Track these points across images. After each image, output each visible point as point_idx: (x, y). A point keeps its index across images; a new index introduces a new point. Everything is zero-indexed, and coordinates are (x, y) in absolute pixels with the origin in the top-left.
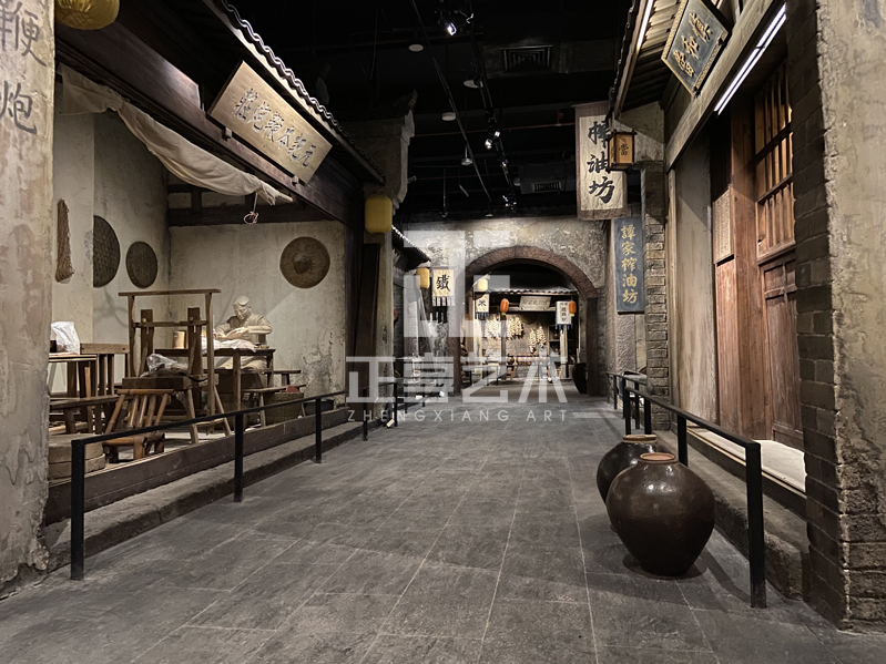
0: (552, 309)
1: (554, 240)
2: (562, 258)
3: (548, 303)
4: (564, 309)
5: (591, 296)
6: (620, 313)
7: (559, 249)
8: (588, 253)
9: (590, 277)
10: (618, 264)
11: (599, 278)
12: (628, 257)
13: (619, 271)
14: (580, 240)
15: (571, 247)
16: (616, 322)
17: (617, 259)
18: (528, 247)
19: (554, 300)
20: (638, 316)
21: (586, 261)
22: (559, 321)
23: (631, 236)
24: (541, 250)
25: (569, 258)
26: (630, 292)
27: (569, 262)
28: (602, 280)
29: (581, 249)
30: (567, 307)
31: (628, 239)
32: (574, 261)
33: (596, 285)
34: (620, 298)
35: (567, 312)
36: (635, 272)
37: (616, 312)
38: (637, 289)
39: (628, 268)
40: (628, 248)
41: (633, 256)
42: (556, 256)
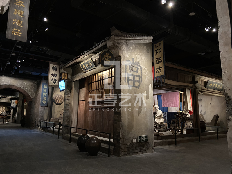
1: (21, 85)
2: (23, 90)
3: (9, 100)
4: (14, 102)
5: (30, 100)
7: (22, 87)
8: (31, 89)
9: (30, 96)
10: (42, 94)
11: (33, 96)
12: (45, 93)
14: (29, 86)
15: (26, 87)
17: (42, 93)
18: (13, 85)
19: (11, 99)
20: (45, 107)
21: (30, 91)
22: (12, 105)
23: (46, 88)
24: (17, 87)
25: (25, 90)
26: (44, 101)
27: (25, 91)
29: (29, 88)
31: (45, 88)
32: (27, 91)
33: (32, 98)
34: (41, 102)
36: (46, 96)
37: (40, 105)
38: (46, 100)
39: (44, 95)
40: (45, 90)
41: (46, 92)
42: (22, 89)
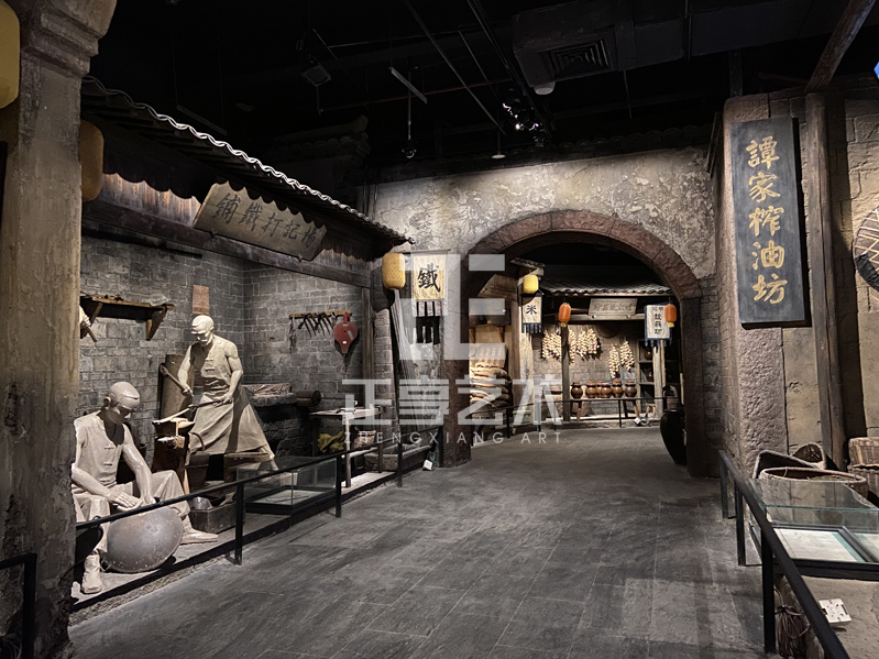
0: (640, 316)
1: (620, 197)
2: (634, 227)
3: (633, 308)
4: (657, 316)
5: (689, 293)
6: (747, 326)
7: (628, 212)
8: (682, 216)
9: (686, 259)
10: (742, 222)
11: (705, 259)
12: (764, 206)
13: (744, 235)
14: (667, 193)
15: (651, 207)
16: (738, 345)
17: (738, 210)
18: (574, 211)
19: (641, 303)
20: (788, 332)
21: (679, 230)
22: (651, 334)
23: (768, 161)
24: (596, 216)
25: (647, 227)
26: (769, 279)
27: (647, 234)
28: (711, 263)
29: (669, 210)
30: (663, 313)
31: (762, 167)
32: (657, 232)
33: (698, 272)
34: (747, 294)
35: (663, 321)
36: (779, 238)
37: (738, 322)
38: (783, 274)
39: (765, 230)
40: (763, 186)
41: (775, 202)
42: (624, 224)
